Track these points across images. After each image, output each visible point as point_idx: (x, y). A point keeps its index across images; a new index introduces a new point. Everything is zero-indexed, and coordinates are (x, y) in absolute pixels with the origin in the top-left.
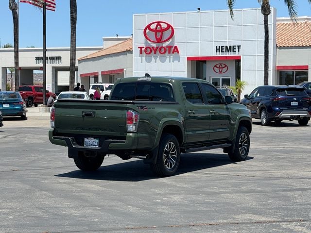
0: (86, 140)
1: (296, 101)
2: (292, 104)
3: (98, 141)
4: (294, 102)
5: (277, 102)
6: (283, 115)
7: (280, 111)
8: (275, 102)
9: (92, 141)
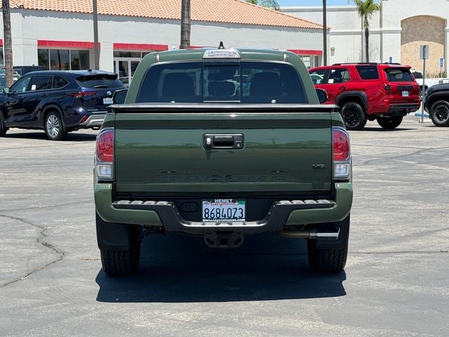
0: (207, 206)
1: (110, 97)
2: (104, 103)
3: (243, 206)
4: (107, 99)
5: (82, 99)
6: (92, 121)
7: (87, 115)
8: (78, 99)
9: (226, 207)
